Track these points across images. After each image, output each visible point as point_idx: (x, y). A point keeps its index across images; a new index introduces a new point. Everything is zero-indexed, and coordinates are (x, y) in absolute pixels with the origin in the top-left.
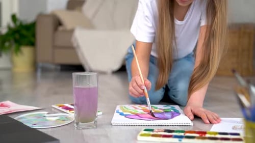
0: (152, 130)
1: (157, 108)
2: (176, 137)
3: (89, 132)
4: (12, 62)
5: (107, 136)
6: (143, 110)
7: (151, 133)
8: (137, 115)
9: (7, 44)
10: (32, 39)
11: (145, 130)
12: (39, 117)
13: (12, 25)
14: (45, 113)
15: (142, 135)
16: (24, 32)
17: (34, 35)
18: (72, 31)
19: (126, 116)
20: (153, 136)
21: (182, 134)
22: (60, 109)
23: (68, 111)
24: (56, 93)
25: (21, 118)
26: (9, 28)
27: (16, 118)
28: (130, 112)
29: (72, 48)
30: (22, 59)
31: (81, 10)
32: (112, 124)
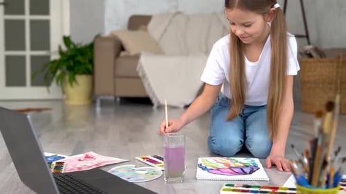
0: (232, 186)
1: (237, 162)
2: (252, 192)
3: (179, 187)
4: (64, 92)
5: (194, 190)
6: (224, 163)
7: (232, 188)
8: (218, 169)
9: (58, 73)
10: (90, 67)
11: (227, 185)
12: (129, 170)
13: (64, 48)
14: (132, 166)
15: (224, 190)
16: (80, 58)
17: (91, 61)
18: (137, 57)
19: (209, 170)
20: (234, 190)
21: (258, 189)
22: (145, 161)
23: (153, 165)
25: (113, 171)
26: (61, 52)
27: (110, 171)
28: (213, 166)
29: (137, 78)
31: (146, 30)
32: (196, 179)
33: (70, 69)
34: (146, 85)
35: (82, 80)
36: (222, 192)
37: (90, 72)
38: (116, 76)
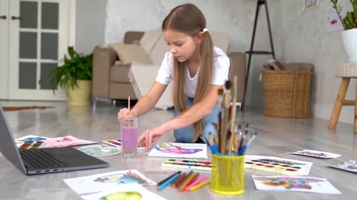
0: (174, 160)
2: (188, 164)
4: (68, 95)
5: (141, 163)
6: (176, 146)
7: (173, 162)
8: (169, 150)
9: (63, 77)
10: (89, 73)
11: (170, 160)
12: (96, 149)
13: (69, 57)
14: (99, 146)
15: (166, 163)
16: (81, 66)
17: (91, 69)
18: (129, 66)
19: (161, 150)
20: (173, 164)
21: (194, 163)
22: (111, 144)
23: (118, 146)
24: (109, 130)
25: (83, 149)
26: (66, 61)
27: (79, 149)
28: (166, 148)
29: (128, 84)
30: (78, 93)
31: (138, 44)
32: (148, 156)
33: (73, 74)
34: (135, 90)
35: (82, 84)
36: (163, 165)
37: (89, 78)
38: (110, 81)
